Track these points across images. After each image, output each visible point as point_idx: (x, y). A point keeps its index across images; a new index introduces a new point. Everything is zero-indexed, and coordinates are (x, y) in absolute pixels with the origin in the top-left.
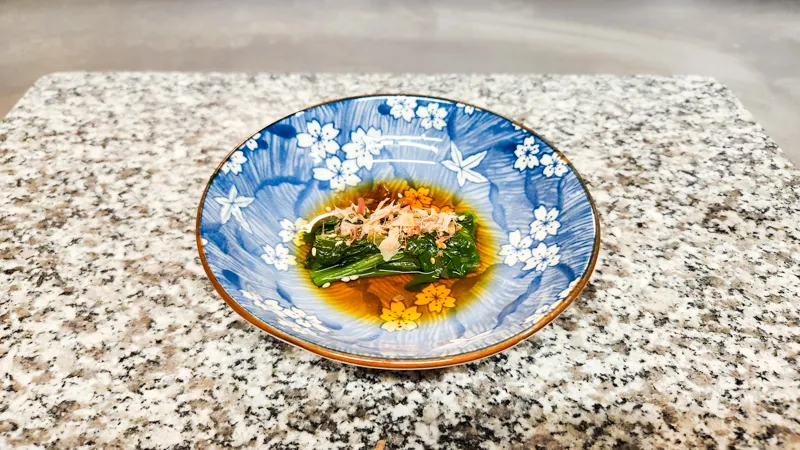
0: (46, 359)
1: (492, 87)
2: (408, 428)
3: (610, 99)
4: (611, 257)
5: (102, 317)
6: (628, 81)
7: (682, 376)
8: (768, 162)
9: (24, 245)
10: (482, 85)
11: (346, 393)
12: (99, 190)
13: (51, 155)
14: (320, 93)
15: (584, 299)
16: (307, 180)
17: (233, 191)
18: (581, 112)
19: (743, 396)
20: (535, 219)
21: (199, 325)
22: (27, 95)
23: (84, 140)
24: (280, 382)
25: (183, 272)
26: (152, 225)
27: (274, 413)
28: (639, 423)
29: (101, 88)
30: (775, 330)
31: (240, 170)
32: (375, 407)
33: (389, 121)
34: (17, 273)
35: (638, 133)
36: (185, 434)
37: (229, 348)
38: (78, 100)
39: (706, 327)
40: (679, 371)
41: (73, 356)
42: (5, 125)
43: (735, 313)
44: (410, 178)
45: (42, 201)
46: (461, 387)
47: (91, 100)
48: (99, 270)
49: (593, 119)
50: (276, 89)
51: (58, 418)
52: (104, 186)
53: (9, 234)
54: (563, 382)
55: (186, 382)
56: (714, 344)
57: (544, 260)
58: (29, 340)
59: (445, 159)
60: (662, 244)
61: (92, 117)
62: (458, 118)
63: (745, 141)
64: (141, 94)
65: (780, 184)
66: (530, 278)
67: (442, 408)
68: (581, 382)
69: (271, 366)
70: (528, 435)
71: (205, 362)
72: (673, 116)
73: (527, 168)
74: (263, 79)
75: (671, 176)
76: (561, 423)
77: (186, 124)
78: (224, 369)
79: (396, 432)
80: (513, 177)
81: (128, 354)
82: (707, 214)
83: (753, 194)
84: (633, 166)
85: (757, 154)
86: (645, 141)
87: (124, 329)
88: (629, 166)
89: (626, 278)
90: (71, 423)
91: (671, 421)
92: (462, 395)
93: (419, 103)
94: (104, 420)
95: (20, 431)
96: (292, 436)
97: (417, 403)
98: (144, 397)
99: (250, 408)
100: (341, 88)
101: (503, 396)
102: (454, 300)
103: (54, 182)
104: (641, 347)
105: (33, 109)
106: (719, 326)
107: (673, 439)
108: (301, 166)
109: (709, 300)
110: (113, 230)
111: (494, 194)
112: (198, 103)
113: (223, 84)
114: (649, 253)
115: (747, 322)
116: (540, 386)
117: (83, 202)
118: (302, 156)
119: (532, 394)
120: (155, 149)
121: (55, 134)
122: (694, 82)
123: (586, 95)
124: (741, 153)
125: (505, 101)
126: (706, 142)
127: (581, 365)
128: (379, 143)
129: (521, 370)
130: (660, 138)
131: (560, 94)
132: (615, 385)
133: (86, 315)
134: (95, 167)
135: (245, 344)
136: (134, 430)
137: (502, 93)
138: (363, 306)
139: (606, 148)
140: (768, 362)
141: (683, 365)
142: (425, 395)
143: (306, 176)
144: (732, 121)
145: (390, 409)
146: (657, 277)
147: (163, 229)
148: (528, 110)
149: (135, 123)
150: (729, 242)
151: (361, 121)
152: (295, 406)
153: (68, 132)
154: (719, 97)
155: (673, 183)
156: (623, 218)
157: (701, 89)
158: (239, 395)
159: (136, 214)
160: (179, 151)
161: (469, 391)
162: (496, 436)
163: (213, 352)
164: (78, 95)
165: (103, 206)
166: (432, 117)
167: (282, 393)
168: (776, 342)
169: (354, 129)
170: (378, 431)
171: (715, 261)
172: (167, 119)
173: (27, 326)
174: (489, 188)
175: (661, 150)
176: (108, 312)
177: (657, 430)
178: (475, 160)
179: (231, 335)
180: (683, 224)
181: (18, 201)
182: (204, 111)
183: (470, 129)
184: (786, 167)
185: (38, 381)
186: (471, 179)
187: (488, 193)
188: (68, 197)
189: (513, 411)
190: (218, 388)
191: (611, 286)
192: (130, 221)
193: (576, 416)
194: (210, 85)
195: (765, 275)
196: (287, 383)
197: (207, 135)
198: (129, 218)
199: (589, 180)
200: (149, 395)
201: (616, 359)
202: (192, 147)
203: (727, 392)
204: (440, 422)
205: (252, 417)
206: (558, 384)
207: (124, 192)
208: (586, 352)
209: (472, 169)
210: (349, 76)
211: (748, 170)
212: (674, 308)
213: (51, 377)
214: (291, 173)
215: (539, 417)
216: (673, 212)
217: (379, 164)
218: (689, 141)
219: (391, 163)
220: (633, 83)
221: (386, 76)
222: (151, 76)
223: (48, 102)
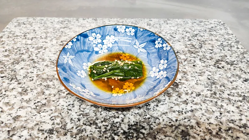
0: (12, 103)
1: (151, 22)
2: (119, 125)
3: (188, 27)
4: (184, 75)
5: (29, 91)
6: (194, 21)
7: (203, 112)
8: (236, 47)
9: (7, 69)
10: (148, 22)
11: (101, 114)
12: (30, 53)
13: (16, 42)
14: (98, 24)
15: (175, 88)
16: (91, 51)
17: (68, 54)
18: (178, 31)
19: (222, 118)
20: (160, 63)
21: (58, 94)
22: (9, 24)
23: (26, 38)
24: (81, 111)
25: (54, 78)
26: (45, 64)
27: (79, 120)
28: (189, 125)
29: (31, 22)
30: (234, 98)
31: (71, 48)
32: (109, 119)
33: (117, 33)
34: (4, 78)
35: (196, 37)
36: (52, 126)
37: (67, 101)
38: (25, 26)
39: (212, 97)
40: (203, 110)
41: (20, 102)
42: (2, 33)
43: (221, 93)
44: (123, 50)
45: (13, 56)
46: (135, 113)
47: (28, 26)
48: (29, 77)
49: (182, 33)
50: (84, 23)
51: (15, 120)
52: (31, 52)
53: (3, 66)
54: (167, 113)
55: (53, 110)
56: (214, 102)
57: (162, 75)
58: (7, 97)
59: (134, 45)
60: (201, 71)
61: (28, 31)
62: (138, 32)
63: (229, 40)
64: (43, 24)
65: (239, 53)
66: (157, 81)
67: (129, 119)
68: (172, 112)
69: (79, 106)
70: (154, 128)
71: (59, 105)
72: (207, 32)
73: (159, 48)
74: (81, 20)
75: (205, 51)
76: (165, 125)
77: (57, 33)
78: (65, 107)
79: (115, 126)
80: (154, 50)
81: (37, 102)
82: (215, 63)
83: (230, 56)
84: (193, 47)
85: (233, 44)
86: (198, 40)
87: (36, 95)
88: (192, 47)
89: (188, 82)
90: (19, 122)
91: (199, 125)
92: (136, 116)
93: (126, 27)
94: (29, 121)
95: (4, 124)
96: (84, 127)
97: (122, 118)
98: (41, 115)
99: (72, 118)
100: (105, 23)
101: (148, 116)
102: (134, 87)
103: (16, 51)
104: (191, 103)
105: (11, 28)
106: (216, 97)
107: (199, 130)
108: (90, 46)
109: (214, 89)
110: (34, 65)
111: (149, 56)
112: (61, 27)
113: (68, 21)
114: (196, 74)
115: (225, 96)
116: (159, 113)
117: (25, 57)
118: (90, 43)
119: (157, 116)
120: (47, 41)
121: (17, 36)
122: (214, 21)
123: (180, 25)
124: (228, 44)
125: (155, 27)
126: (217, 40)
127: (172, 107)
128: (114, 40)
129: (154, 109)
130: (202, 39)
131: (172, 25)
132: (183, 114)
133: (25, 90)
134: (29, 46)
135: (71, 99)
136: (37, 124)
137: (154, 25)
138: (107, 89)
139: (186, 42)
140: (231, 108)
141: (204, 108)
142: (125, 116)
143: (91, 49)
144: (226, 34)
145: (114, 119)
146: (198, 81)
147: (48, 65)
148: (162, 30)
149: (41, 33)
150: (221, 71)
151: (109, 33)
152: (85, 118)
153: (21, 35)
154: (222, 26)
155: (206, 53)
156: (189, 63)
157: (217, 23)
158: (69, 114)
159: (41, 60)
160: (54, 42)
161: (138, 115)
162: (145, 128)
163: (62, 101)
164: (24, 24)
165: (31, 58)
166: (130, 32)
167: (82, 114)
168: (234, 102)
169: (106, 35)
170: (110, 126)
171: (216, 77)
172: (51, 32)
173: (7, 93)
174: (147, 54)
175: (203, 43)
176: (31, 90)
177: (194, 127)
178: (143, 45)
179: (68, 97)
180: (208, 65)
181: (6, 56)
182: (62, 30)
183: (142, 35)
184: (242, 48)
185: (10, 109)
186: (142, 51)
187: (147, 55)
188: (21, 55)
189: (151, 121)
190: (63, 112)
191: (184, 84)
192: (39, 62)
193: (170, 123)
194: (65, 21)
195: (232, 81)
196: (84, 111)
197: (63, 37)
198: (39, 61)
199: (179, 51)
200: (42, 114)
201: (183, 106)
202: (58, 40)
203: (217, 117)
204: (128, 124)
205: (72, 121)
206: (165, 113)
207: (37, 54)
208: (174, 104)
209: (142, 48)
210: (107, 19)
211: (229, 49)
212: (203, 91)
213: (13, 108)
214: (87, 49)
215: (158, 123)
216: (205, 62)
217: (114, 46)
218: (211, 40)
219: (118, 46)
220: (195, 22)
221: (119, 19)
222: (47, 19)
223: (15, 26)
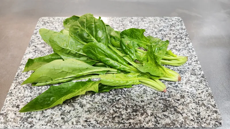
1: (133, 20)
3: (157, 24)
8: (185, 39)
10: (130, 20)
18: (150, 27)
22: (38, 23)
29: (52, 21)
35: (160, 32)
38: (48, 24)
42: (36, 30)
47: (51, 24)
63: (182, 34)
65: (185, 44)
72: (169, 28)
83: (179, 46)
86: (161, 34)
122: (176, 19)
123: (152, 22)
126: (174, 34)
137: (134, 22)
144: (181, 29)
154: (180, 23)
157: (177, 20)
175: (164, 36)
184: (188, 40)
211: (180, 40)
218: (170, 34)
220: (163, 19)
221: (111, 17)
222: (62, 18)
223: (43, 25)
